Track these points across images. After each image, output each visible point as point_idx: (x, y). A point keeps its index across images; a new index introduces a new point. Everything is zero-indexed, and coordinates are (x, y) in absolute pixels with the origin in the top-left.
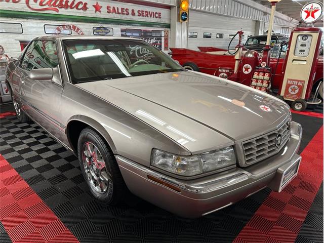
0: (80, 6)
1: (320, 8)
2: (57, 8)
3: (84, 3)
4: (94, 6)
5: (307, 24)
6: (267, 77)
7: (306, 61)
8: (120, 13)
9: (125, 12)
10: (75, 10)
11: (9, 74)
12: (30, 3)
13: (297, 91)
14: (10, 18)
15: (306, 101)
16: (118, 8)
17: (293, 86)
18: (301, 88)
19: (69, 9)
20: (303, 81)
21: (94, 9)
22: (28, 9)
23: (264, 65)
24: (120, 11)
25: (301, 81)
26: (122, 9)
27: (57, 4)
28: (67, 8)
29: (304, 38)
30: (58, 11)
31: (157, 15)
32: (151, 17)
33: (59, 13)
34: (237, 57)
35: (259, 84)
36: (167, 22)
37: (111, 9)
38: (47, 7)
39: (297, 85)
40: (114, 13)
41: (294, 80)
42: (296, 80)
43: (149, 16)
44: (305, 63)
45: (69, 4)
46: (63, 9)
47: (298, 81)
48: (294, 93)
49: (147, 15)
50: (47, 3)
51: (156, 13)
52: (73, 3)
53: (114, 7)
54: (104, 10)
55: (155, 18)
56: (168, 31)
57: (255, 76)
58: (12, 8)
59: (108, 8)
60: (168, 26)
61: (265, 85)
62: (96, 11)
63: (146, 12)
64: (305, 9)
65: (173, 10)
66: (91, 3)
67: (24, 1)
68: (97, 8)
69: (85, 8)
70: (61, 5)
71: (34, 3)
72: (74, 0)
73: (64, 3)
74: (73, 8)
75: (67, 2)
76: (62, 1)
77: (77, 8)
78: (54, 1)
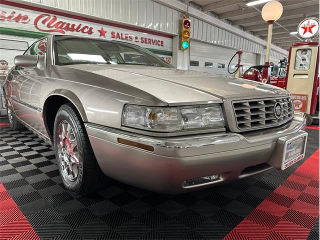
0: (86, 30)
1: (317, 23)
2: (64, 30)
3: (89, 28)
4: (99, 31)
5: (305, 39)
7: (307, 75)
8: (124, 39)
9: (129, 39)
10: (80, 33)
13: (301, 106)
14: (18, 37)
15: (312, 116)
16: (122, 34)
17: (296, 101)
18: (305, 103)
19: (75, 32)
20: (306, 95)
21: (99, 34)
22: (36, 29)
23: (264, 81)
24: (124, 37)
25: (304, 95)
26: (126, 35)
27: (63, 27)
28: (73, 31)
29: (304, 52)
30: (64, 33)
31: (160, 43)
32: (153, 44)
33: (65, 34)
34: (237, 76)
36: (169, 50)
37: (116, 35)
38: (54, 28)
39: (301, 100)
41: (297, 95)
42: (299, 95)
43: (152, 43)
44: (307, 76)
45: (75, 27)
46: (69, 32)
47: (301, 95)
48: (298, 108)
49: (150, 43)
50: (54, 26)
51: (159, 41)
52: (79, 27)
53: (118, 33)
54: (108, 35)
55: (157, 45)
56: (170, 59)
58: (20, 28)
59: (112, 33)
60: (171, 54)
62: (101, 35)
63: (149, 39)
64: (302, 26)
65: (175, 39)
66: (96, 28)
67: (32, 22)
68: (102, 33)
69: (90, 32)
70: (67, 28)
71: (42, 25)
72: (81, 25)
73: (70, 27)
74: (79, 31)
75: (73, 25)
76: (68, 24)
77: (83, 32)
78: (61, 24)
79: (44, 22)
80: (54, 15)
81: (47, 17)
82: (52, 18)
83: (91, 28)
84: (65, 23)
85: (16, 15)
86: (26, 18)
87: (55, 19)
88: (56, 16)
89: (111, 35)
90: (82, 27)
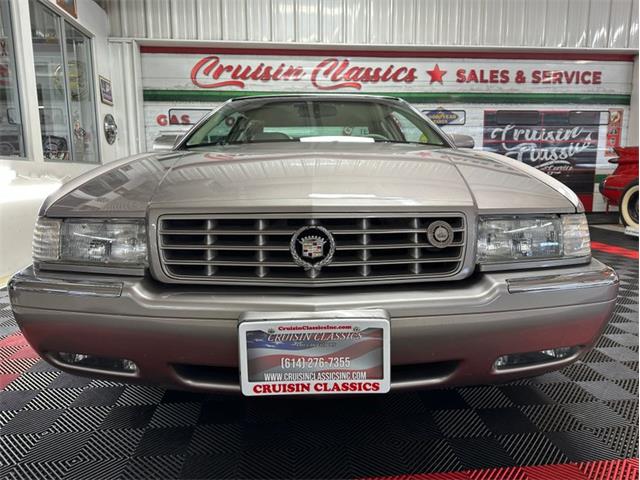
0: (402, 75)
2: (359, 82)
4: (429, 72)
8: (486, 81)
9: (499, 78)
10: (391, 83)
12: (317, 79)
16: (482, 72)
19: (380, 83)
21: (430, 78)
22: (315, 89)
24: (487, 76)
26: (492, 72)
27: (359, 77)
28: (377, 81)
30: (359, 87)
32: (569, 81)
33: (362, 90)
37: (467, 75)
38: (342, 82)
40: (472, 83)
43: (564, 80)
45: (381, 74)
46: (370, 83)
50: (343, 77)
52: (389, 71)
53: (472, 71)
55: (581, 84)
56: (621, 113)
59: (460, 73)
62: (433, 80)
63: (556, 73)
66: (422, 67)
67: (309, 76)
68: (435, 76)
70: (367, 78)
71: (324, 78)
72: (392, 66)
73: (372, 74)
74: (388, 80)
75: (378, 70)
76: (369, 70)
77: (395, 80)
78: (356, 72)
79: (326, 73)
80: (344, 58)
81: (332, 63)
82: (340, 63)
83: (413, 70)
84: (362, 69)
85: (285, 69)
86: (298, 72)
87: (346, 63)
88: (349, 59)
89: (456, 78)
90: (393, 71)
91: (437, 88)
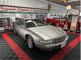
6: (67, 25)
10: (26, 11)
11: (13, 24)
12: (18, 10)
15: (76, 31)
18: (75, 28)
23: (66, 23)
26: (36, 10)
29: (75, 17)
34: (61, 21)
35: (66, 27)
41: (73, 26)
46: (24, 11)
51: (43, 11)
53: (34, 10)
54: (32, 11)
56: (46, 15)
57: (65, 25)
61: (67, 27)
63: (41, 11)
65: (47, 10)
66: (30, 9)
68: (31, 11)
69: (28, 11)
78: (22, 10)
80: (21, 8)
81: (19, 8)
85: (13, 9)
91: (31, 12)
